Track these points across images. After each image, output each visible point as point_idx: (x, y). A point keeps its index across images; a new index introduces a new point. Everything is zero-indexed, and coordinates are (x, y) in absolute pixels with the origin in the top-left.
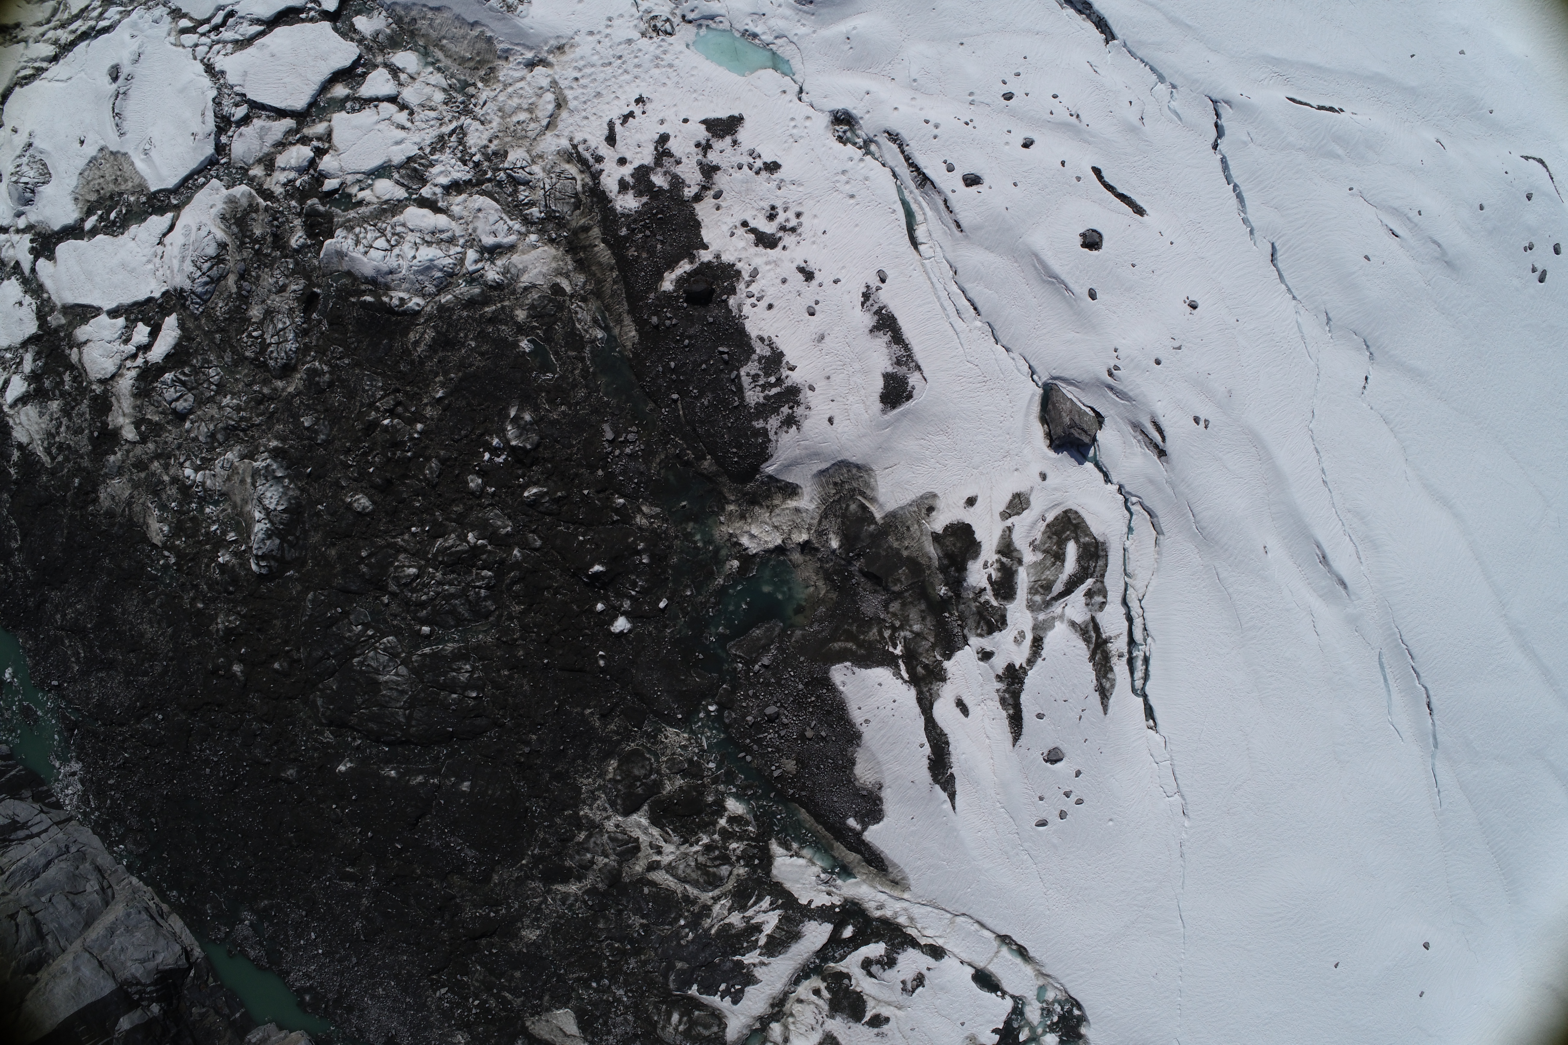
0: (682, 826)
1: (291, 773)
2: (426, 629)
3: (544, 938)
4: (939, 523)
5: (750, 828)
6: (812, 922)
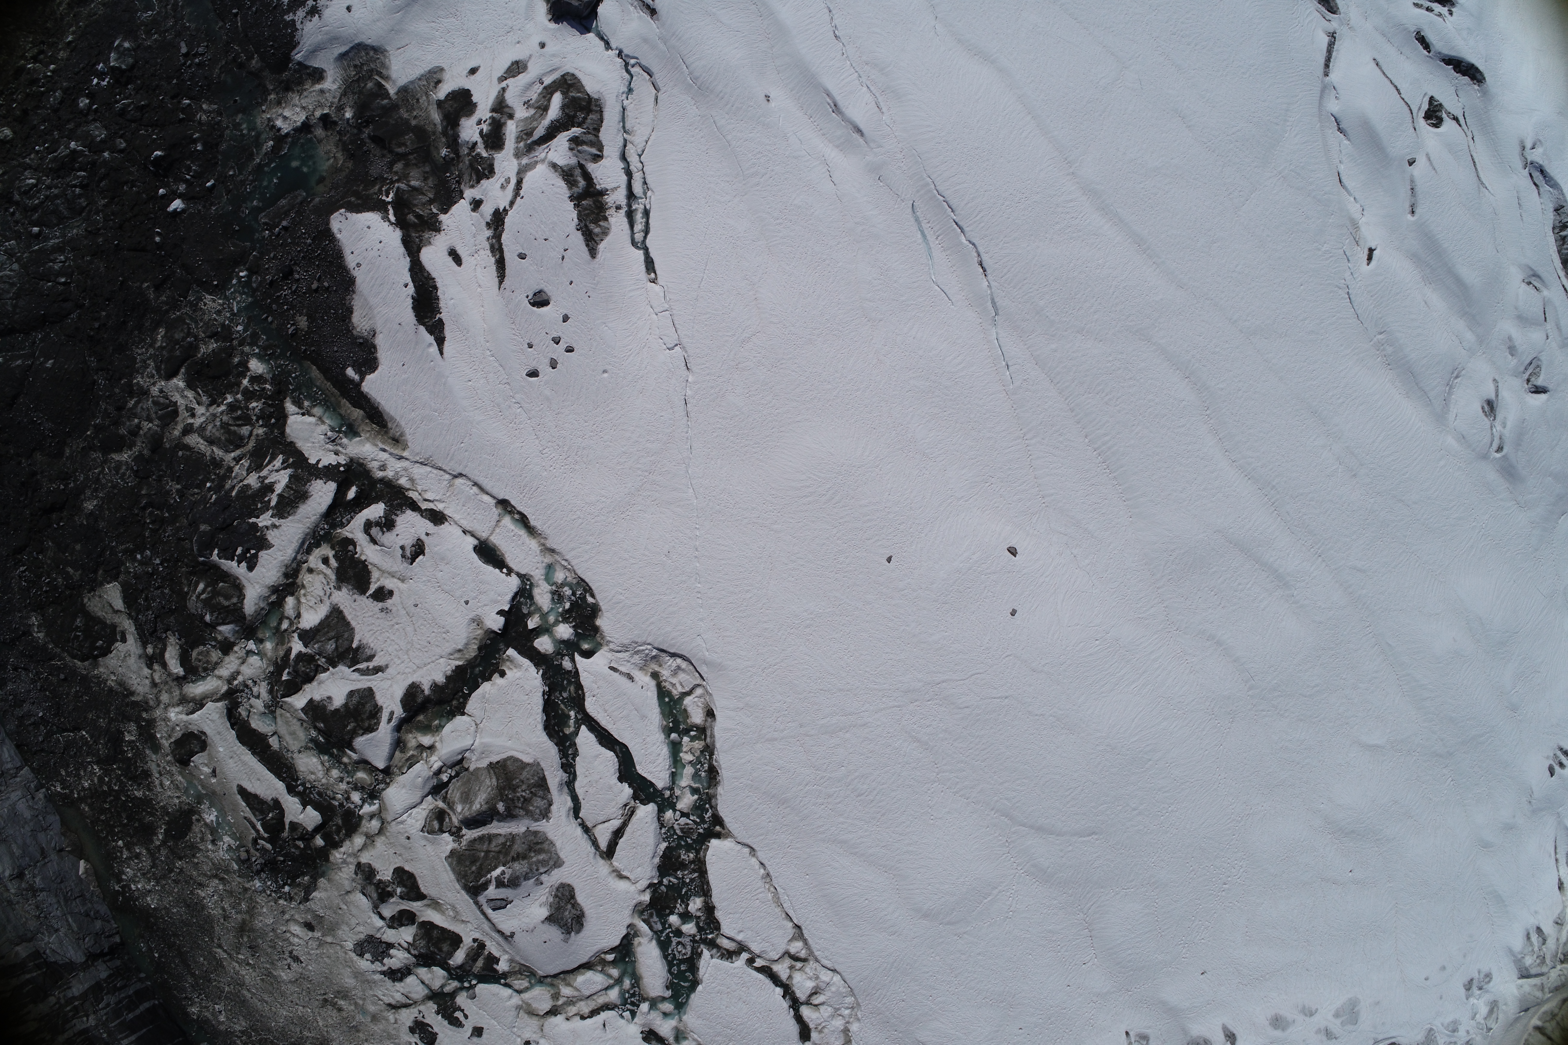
0: (214, 389)
2: (37, 229)
3: (100, 508)
4: (442, 92)
5: (268, 386)
6: (318, 481)
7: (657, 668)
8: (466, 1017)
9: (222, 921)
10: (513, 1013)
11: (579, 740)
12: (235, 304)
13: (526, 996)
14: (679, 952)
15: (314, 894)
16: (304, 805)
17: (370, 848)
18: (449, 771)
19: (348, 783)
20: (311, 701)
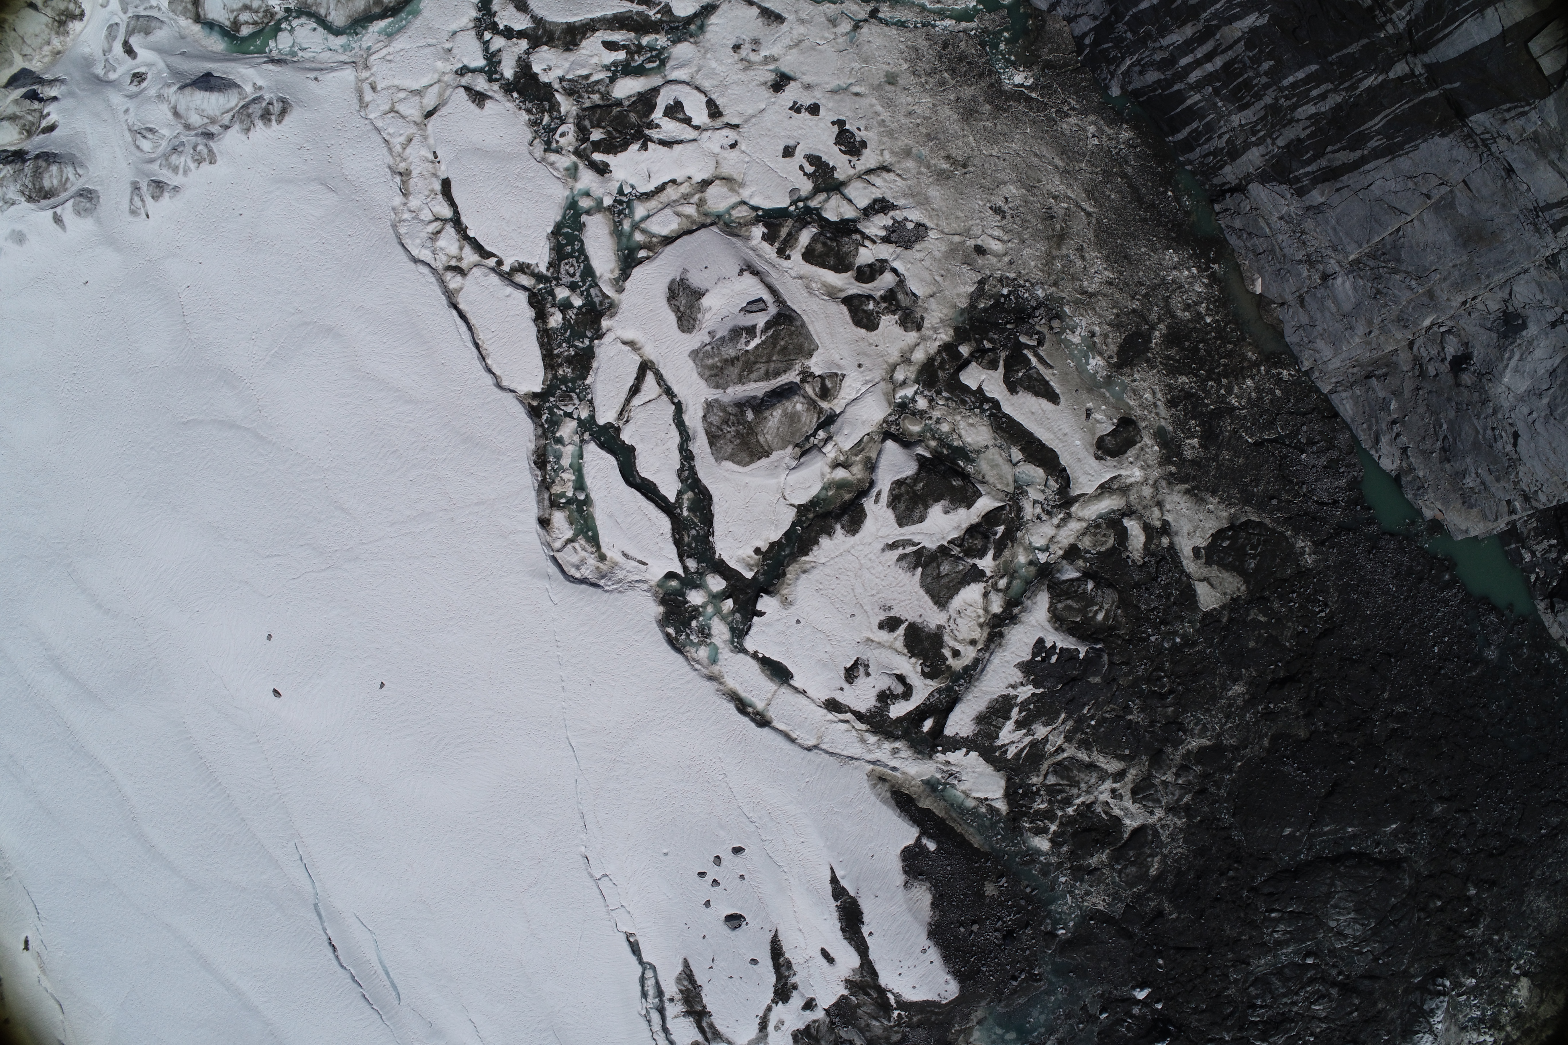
0: (1091, 818)
1: (1438, 809)
2: (1309, 961)
3: (1224, 688)
5: (1027, 825)
6: (965, 735)
7: (600, 565)
8: (801, 168)
9: (1085, 245)
10: (748, 179)
11: (678, 486)
12: (1070, 902)
13: (735, 199)
14: (572, 265)
15: (972, 289)
16: (980, 389)
17: (906, 348)
18: (816, 442)
19: (930, 418)
20: (969, 507)
